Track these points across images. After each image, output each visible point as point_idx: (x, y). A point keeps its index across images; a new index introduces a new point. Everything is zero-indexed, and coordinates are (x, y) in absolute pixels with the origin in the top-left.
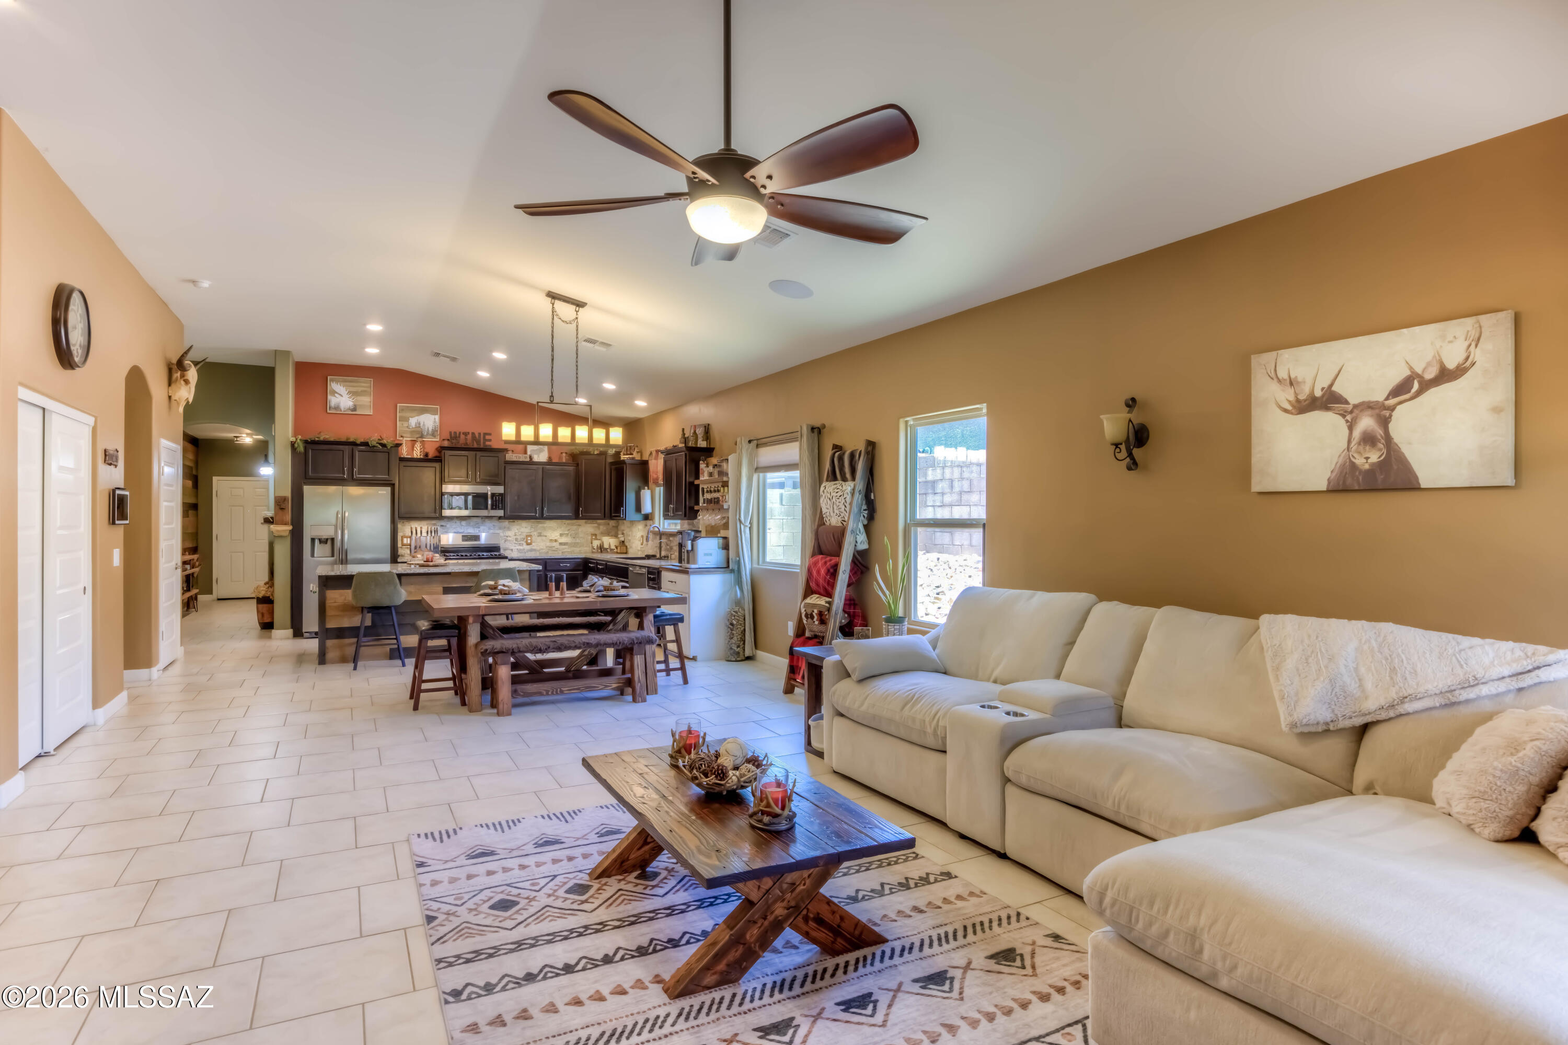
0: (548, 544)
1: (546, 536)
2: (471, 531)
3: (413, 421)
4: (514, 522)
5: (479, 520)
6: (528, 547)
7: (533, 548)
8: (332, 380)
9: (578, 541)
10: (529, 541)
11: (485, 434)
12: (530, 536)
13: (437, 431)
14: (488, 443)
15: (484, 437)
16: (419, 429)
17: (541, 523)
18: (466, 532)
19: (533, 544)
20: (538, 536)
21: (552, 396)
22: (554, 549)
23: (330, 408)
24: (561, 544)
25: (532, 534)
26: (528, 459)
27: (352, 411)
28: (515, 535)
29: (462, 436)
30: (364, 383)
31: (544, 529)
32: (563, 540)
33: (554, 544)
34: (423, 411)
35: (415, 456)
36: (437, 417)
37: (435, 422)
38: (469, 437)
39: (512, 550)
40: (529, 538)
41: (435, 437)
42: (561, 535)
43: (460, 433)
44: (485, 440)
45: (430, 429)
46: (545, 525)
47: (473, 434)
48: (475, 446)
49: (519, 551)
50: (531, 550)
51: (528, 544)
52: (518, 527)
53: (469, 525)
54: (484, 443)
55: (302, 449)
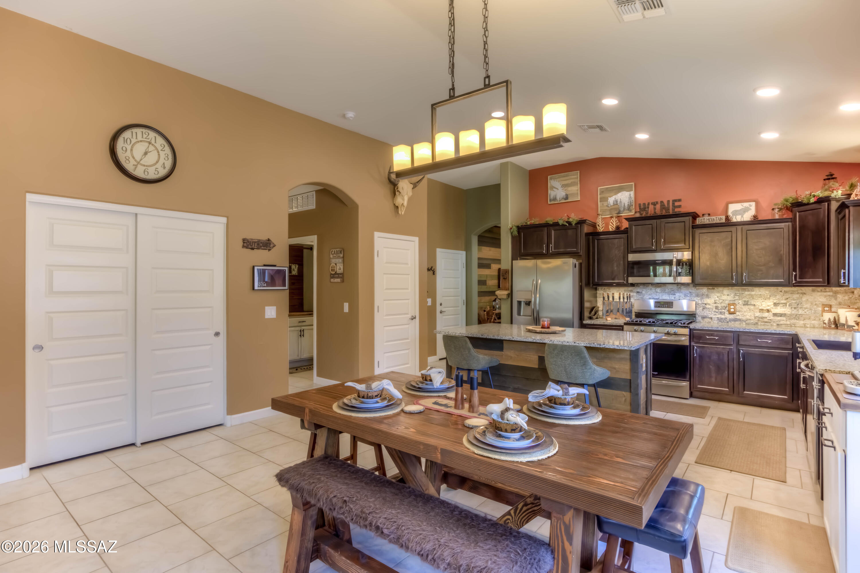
0: (758, 314)
1: (755, 305)
2: (666, 297)
3: (611, 200)
4: (714, 289)
5: (675, 287)
6: (732, 317)
7: (738, 317)
8: (551, 179)
9: (801, 312)
10: (732, 310)
11: (674, 201)
12: (734, 304)
13: (633, 206)
14: (677, 210)
15: (673, 204)
16: (616, 206)
17: (749, 291)
18: (661, 298)
19: (737, 313)
20: (744, 305)
22: (766, 320)
23: (550, 200)
24: (775, 315)
25: (736, 302)
26: (724, 221)
27: (565, 200)
28: (715, 303)
29: (651, 207)
30: (573, 175)
31: (752, 297)
32: (779, 310)
33: (766, 314)
34: (620, 189)
35: (611, 230)
36: (632, 193)
37: (630, 197)
38: (658, 207)
39: (711, 318)
40: (732, 307)
41: (631, 211)
42: (775, 304)
43: (649, 204)
44: (674, 207)
45: (626, 205)
46: (753, 293)
47: (662, 202)
48: (664, 213)
49: (720, 320)
50: (735, 320)
51: (731, 313)
52: (718, 295)
53: (664, 292)
54: (673, 210)
55: (516, 233)
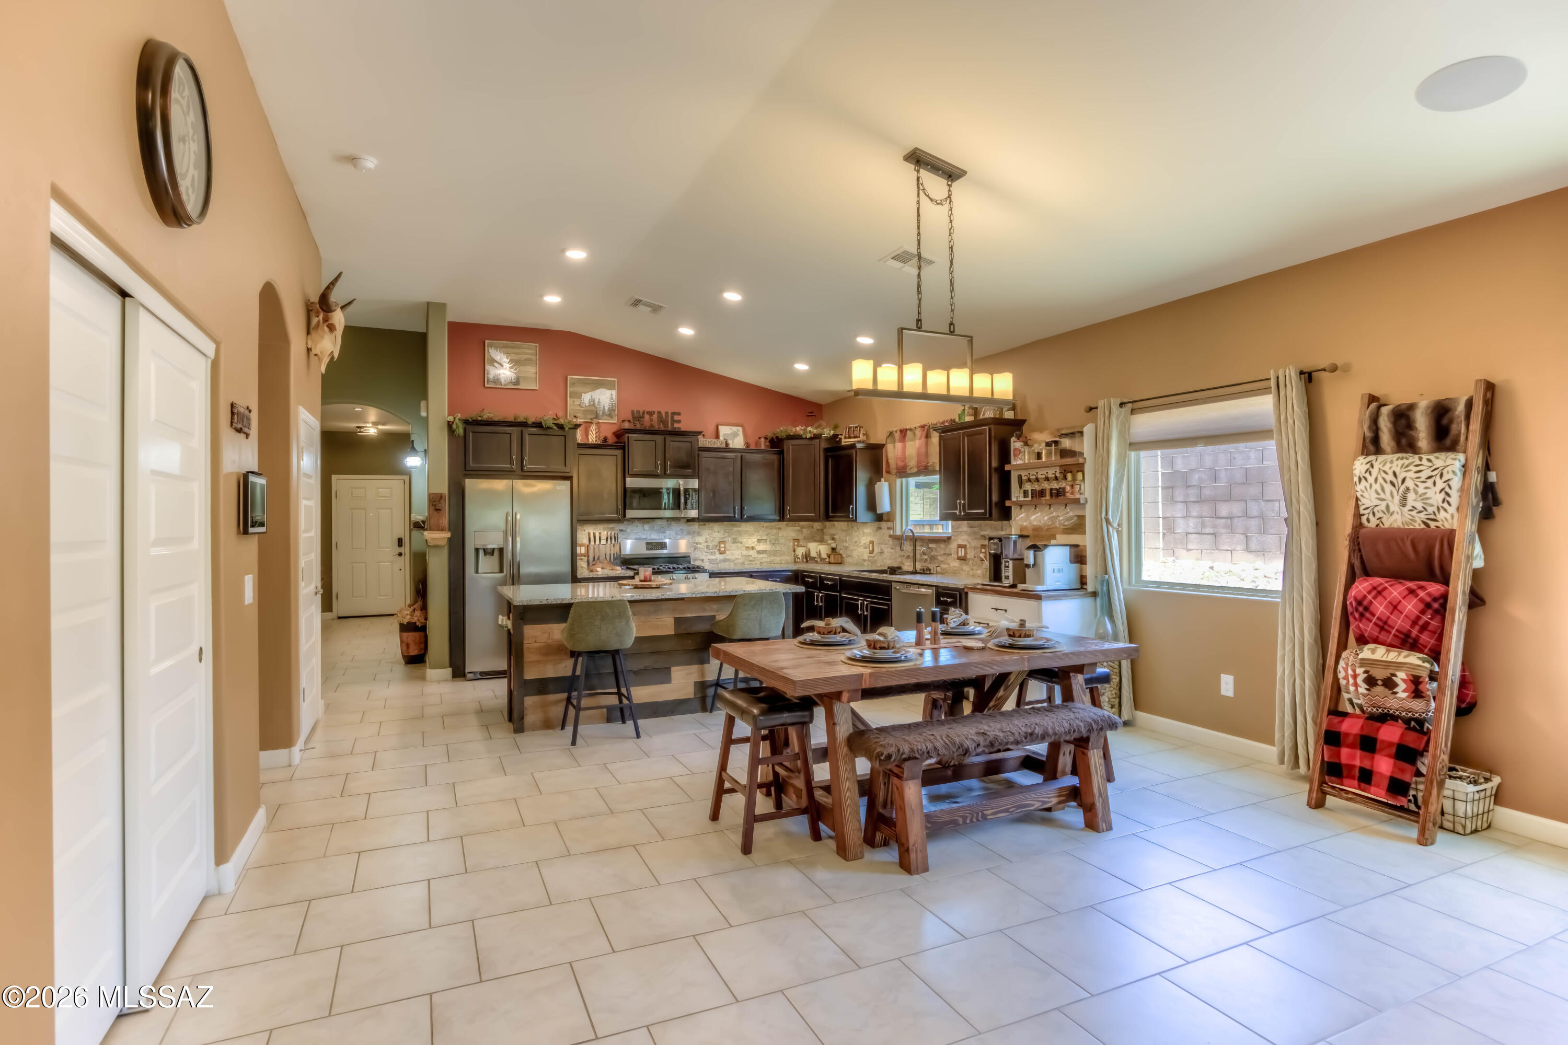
0: (745, 552)
1: (742, 543)
2: (655, 537)
3: (586, 398)
4: (705, 525)
5: (664, 523)
6: (721, 557)
7: (728, 557)
8: (491, 346)
9: (778, 548)
10: (723, 549)
11: (674, 414)
12: (724, 542)
13: (615, 410)
14: (676, 425)
15: (672, 417)
16: (592, 408)
17: (737, 527)
18: (649, 538)
19: (727, 553)
20: (733, 542)
21: (919, 320)
22: (751, 559)
23: (488, 381)
24: (759, 552)
25: (726, 540)
26: (724, 446)
27: (514, 385)
28: (707, 542)
29: (647, 417)
30: (528, 348)
31: (740, 533)
32: (761, 547)
33: (751, 552)
34: (597, 385)
35: (590, 441)
36: (614, 393)
37: (612, 399)
38: (655, 417)
39: (703, 560)
40: (722, 546)
41: (612, 417)
42: (759, 541)
43: (644, 412)
44: (674, 421)
45: (607, 408)
46: (740, 529)
47: (659, 413)
48: (662, 428)
49: (711, 561)
50: (725, 560)
51: (721, 553)
52: (709, 531)
53: (652, 529)
54: (672, 424)
55: (460, 431)
